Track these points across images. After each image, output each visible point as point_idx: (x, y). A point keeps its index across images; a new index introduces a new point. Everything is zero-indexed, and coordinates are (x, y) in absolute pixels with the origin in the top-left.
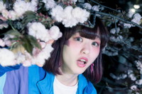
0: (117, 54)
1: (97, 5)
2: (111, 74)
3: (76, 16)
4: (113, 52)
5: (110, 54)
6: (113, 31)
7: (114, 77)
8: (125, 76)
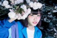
0: (50, 22)
1: (44, 4)
2: (47, 29)
3: (38, 6)
4: (48, 21)
5: (47, 22)
6: (49, 13)
7: (48, 30)
8: (52, 30)
